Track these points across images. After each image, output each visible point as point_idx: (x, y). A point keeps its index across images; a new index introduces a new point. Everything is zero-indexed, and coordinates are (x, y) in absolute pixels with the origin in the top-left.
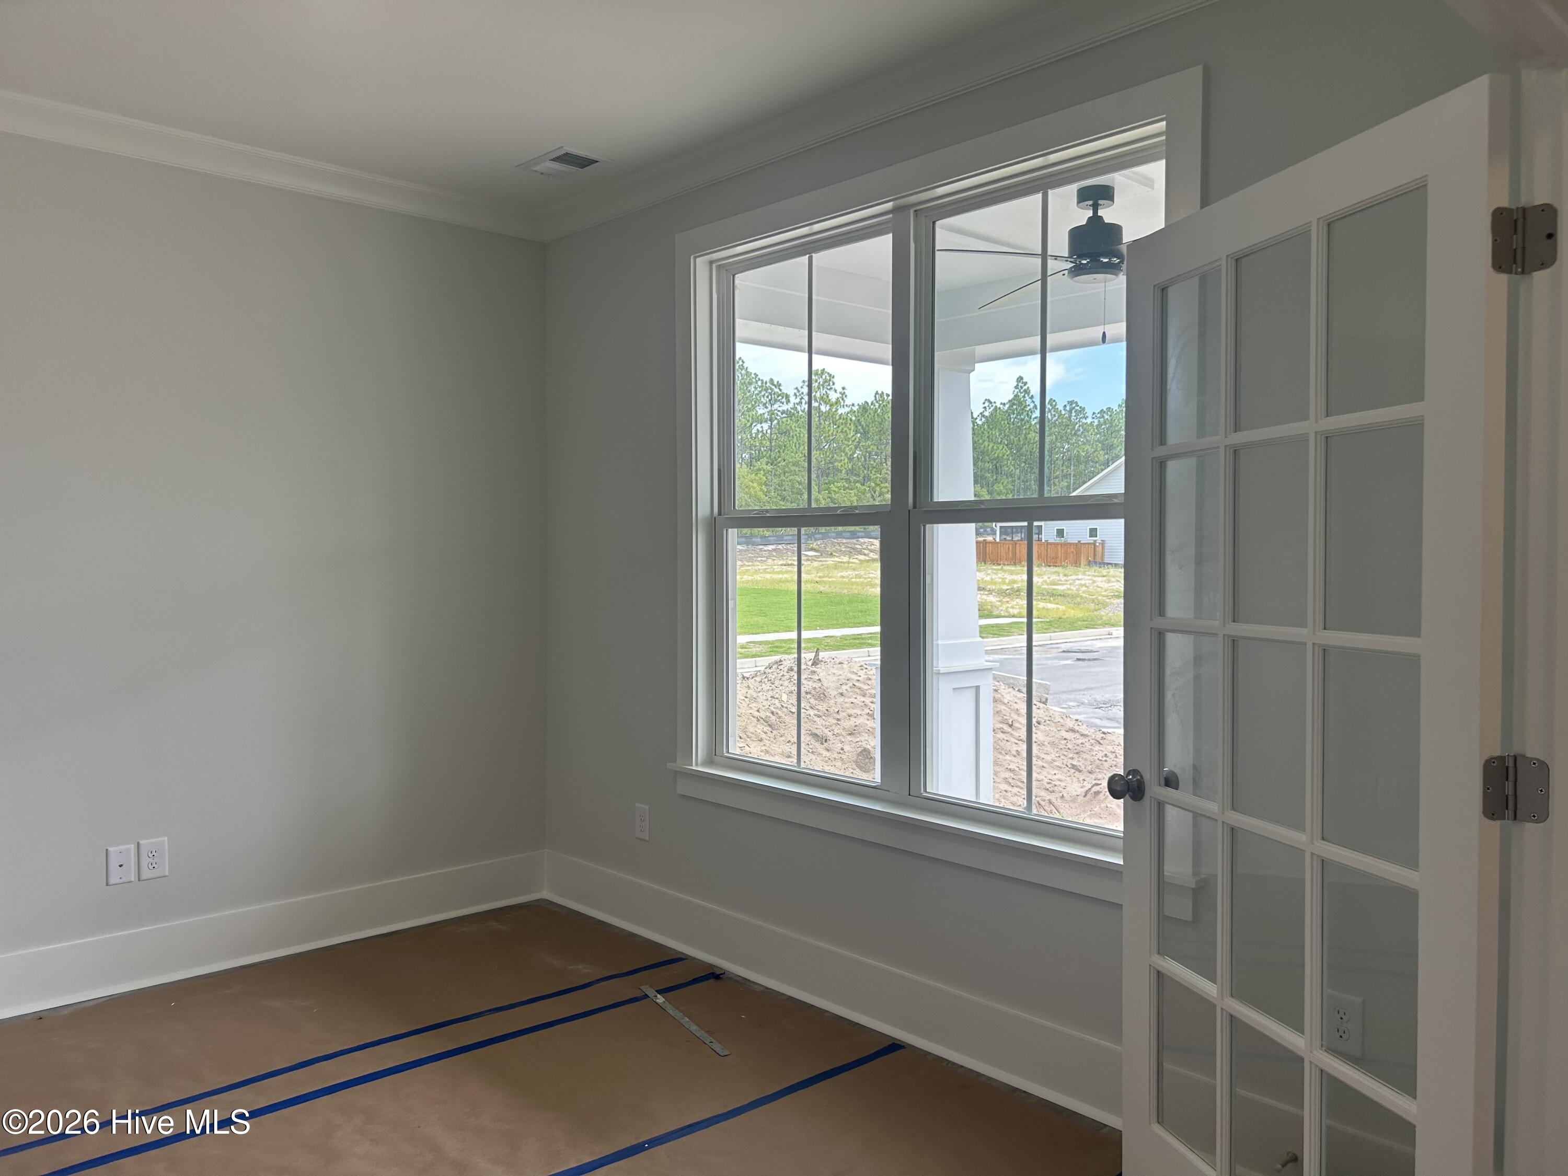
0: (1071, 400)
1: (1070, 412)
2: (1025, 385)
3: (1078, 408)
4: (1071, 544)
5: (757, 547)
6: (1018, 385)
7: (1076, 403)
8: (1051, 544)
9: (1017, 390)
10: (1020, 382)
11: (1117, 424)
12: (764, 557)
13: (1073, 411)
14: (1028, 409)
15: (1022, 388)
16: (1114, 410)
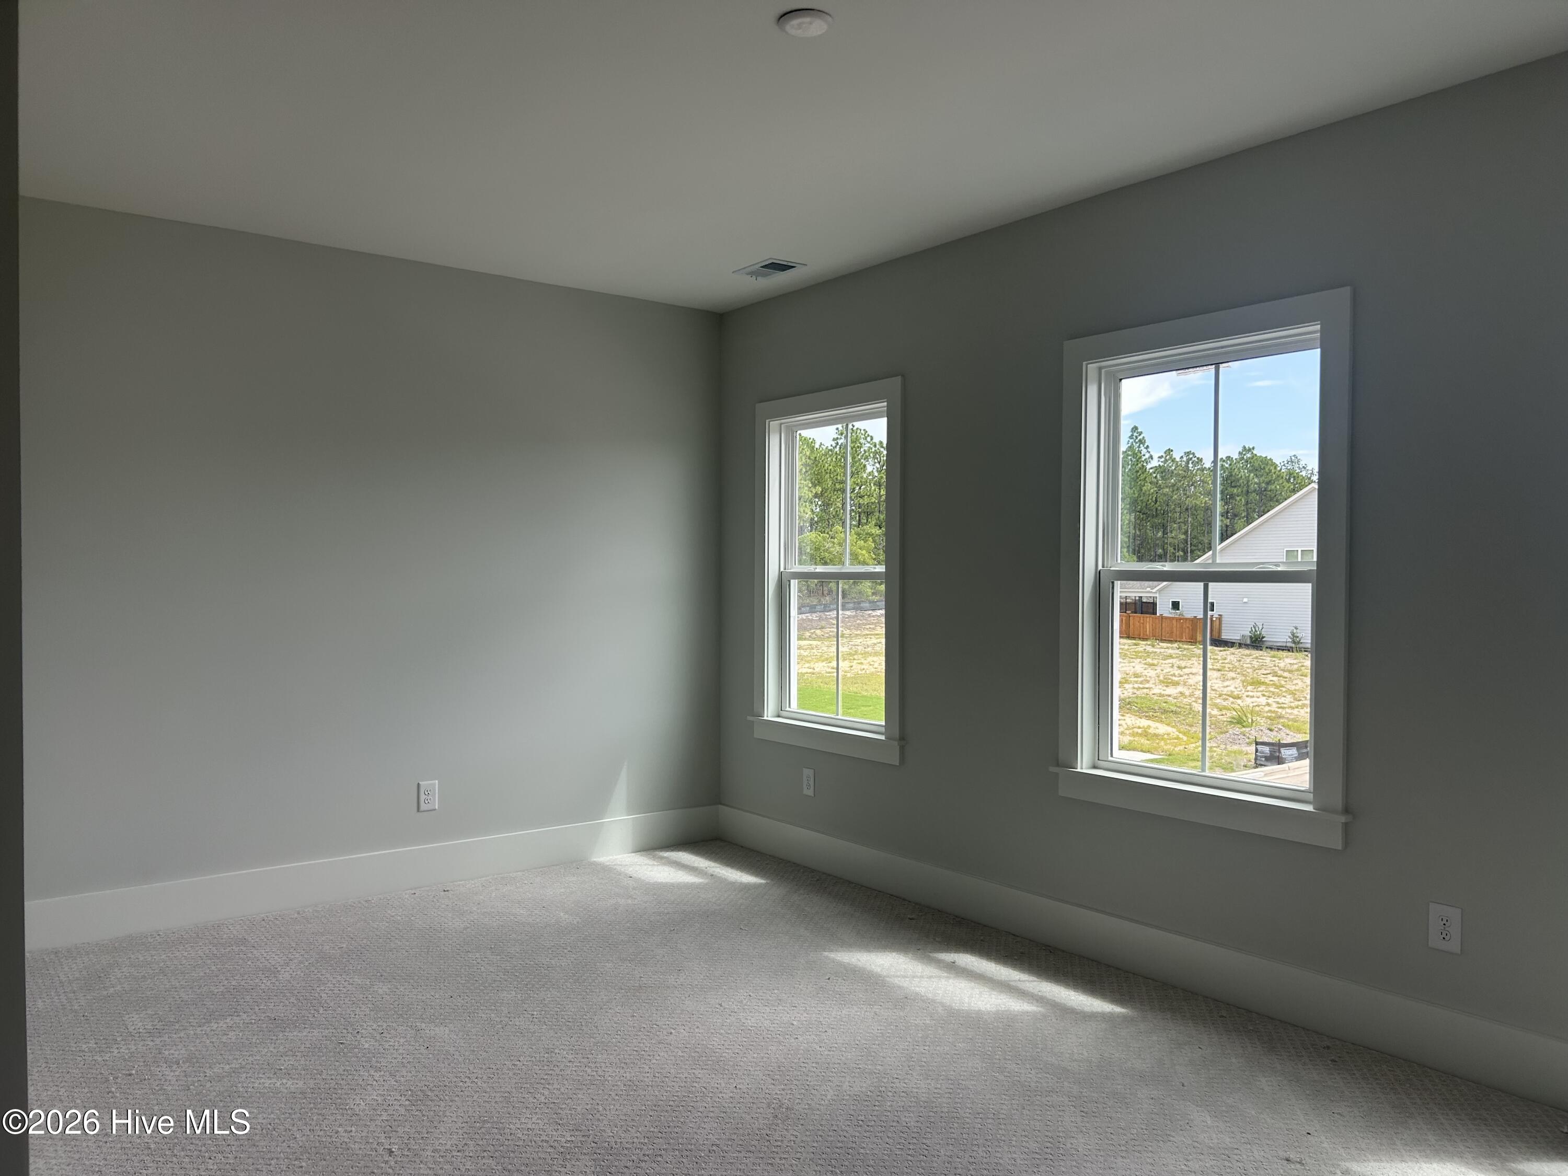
0: (1188, 451)
1: (1188, 463)
2: (1140, 435)
3: (1195, 459)
4: (1186, 619)
5: (865, 612)
6: (1132, 435)
7: (1193, 454)
8: (1166, 618)
9: (1132, 440)
10: (1135, 431)
11: (1238, 473)
12: (872, 624)
13: (1190, 462)
14: (1143, 459)
15: (1137, 437)
16: (1234, 459)
